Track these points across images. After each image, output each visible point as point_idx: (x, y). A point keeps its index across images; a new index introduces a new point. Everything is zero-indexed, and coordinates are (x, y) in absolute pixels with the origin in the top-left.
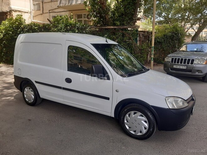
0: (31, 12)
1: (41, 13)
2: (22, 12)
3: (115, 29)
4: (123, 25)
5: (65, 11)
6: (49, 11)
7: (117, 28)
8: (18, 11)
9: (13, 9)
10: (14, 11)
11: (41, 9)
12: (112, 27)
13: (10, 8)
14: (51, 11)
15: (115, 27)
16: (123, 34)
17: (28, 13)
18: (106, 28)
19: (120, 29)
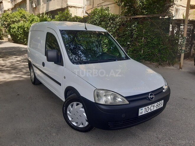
0: (84, 7)
1: (92, 7)
2: (77, 7)
3: (144, 18)
4: (154, 13)
5: (110, 4)
6: (98, 5)
7: (146, 16)
8: (73, 7)
9: (69, 5)
10: (70, 7)
11: (92, 4)
12: (141, 16)
13: (67, 4)
14: (99, 5)
15: (145, 16)
16: (152, 23)
17: (81, 8)
18: (136, 17)
19: (149, 17)
